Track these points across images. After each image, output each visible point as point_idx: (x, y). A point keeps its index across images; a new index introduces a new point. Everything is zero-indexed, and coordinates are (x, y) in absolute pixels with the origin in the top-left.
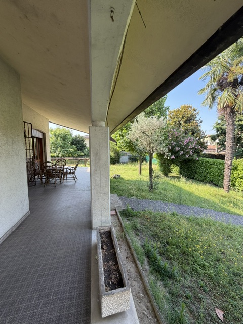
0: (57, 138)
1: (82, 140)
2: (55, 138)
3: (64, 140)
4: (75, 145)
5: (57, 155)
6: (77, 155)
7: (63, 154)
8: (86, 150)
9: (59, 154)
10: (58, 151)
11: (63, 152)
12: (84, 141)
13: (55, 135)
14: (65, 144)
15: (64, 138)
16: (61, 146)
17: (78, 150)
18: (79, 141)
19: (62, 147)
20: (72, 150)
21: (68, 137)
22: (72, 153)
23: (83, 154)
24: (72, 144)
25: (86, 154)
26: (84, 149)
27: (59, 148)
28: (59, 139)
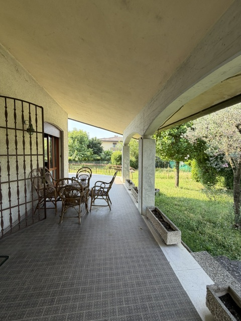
0: (74, 141)
1: (99, 143)
2: (71, 141)
3: (81, 143)
4: (91, 148)
5: (74, 158)
6: (93, 159)
7: (80, 157)
8: (103, 153)
9: (75, 157)
10: (74, 155)
11: (79, 156)
12: (100, 144)
13: (72, 138)
14: (82, 147)
15: (81, 141)
16: (77, 149)
17: (95, 153)
18: (96, 144)
19: (79, 151)
20: (89, 154)
21: (85, 139)
22: (88, 157)
23: (99, 158)
24: (89, 146)
25: (103, 158)
26: (101, 152)
27: (76, 151)
28: (76, 142)
